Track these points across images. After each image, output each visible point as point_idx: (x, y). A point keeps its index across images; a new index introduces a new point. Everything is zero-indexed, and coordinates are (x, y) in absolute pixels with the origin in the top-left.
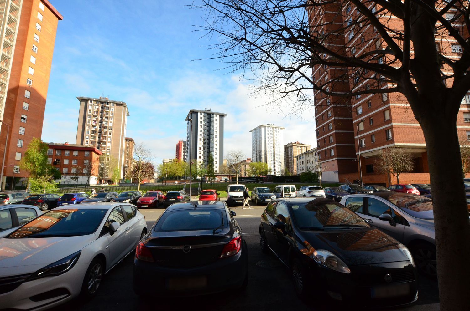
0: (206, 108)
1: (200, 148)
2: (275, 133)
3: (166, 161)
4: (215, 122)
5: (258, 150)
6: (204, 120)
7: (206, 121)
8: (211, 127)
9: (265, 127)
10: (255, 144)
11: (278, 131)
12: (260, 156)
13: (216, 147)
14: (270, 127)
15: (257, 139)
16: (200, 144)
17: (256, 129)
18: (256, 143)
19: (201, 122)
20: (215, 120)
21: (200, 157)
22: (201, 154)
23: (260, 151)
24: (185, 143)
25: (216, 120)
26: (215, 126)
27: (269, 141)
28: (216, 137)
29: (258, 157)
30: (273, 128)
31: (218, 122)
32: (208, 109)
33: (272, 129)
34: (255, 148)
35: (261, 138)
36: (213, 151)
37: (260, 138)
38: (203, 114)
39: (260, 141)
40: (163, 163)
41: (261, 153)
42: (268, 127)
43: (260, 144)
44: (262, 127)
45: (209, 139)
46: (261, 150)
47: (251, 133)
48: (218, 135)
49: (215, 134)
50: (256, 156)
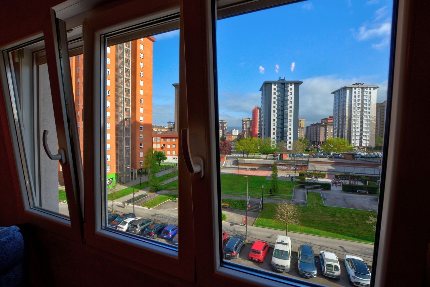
0: (280, 78)
1: (274, 120)
2: (365, 94)
3: (245, 120)
4: (290, 91)
5: (340, 115)
6: (277, 91)
7: (279, 92)
8: (286, 98)
9: (352, 88)
10: (337, 108)
11: (370, 91)
12: (343, 122)
13: (290, 118)
14: (358, 87)
15: (340, 102)
16: (274, 116)
17: (339, 91)
18: (339, 107)
19: (275, 93)
20: (289, 89)
21: (274, 129)
22: (274, 125)
23: (344, 117)
24: (260, 109)
25: (291, 89)
26: (290, 96)
27: (357, 104)
28: (291, 107)
29: (340, 123)
30: (363, 88)
31: (293, 91)
32: (282, 78)
33: (361, 90)
34: (337, 112)
35: (345, 101)
36: (287, 122)
37: (343, 101)
38: (277, 85)
39: (344, 105)
40: (243, 122)
41: (344, 119)
42: (355, 88)
43: (343, 108)
44: (347, 89)
45: (283, 111)
46: (344, 115)
47: (333, 95)
48: (293, 105)
49: (290, 105)
50: (339, 122)
